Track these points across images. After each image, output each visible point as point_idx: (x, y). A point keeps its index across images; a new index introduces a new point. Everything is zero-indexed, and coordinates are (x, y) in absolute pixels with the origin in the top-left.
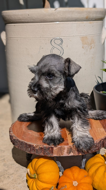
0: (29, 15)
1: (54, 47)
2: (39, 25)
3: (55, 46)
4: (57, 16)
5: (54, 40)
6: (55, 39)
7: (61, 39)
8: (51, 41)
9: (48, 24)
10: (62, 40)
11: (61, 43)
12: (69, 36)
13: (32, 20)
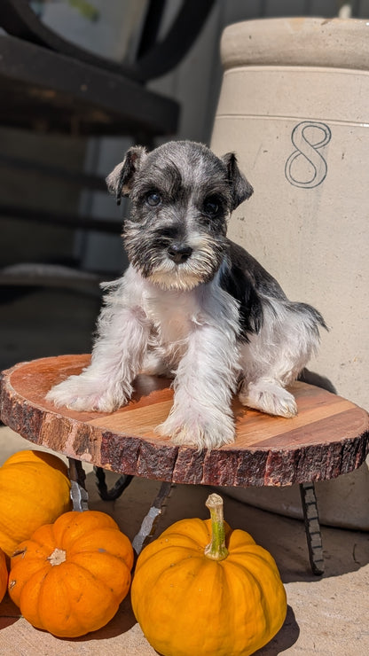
0: (250, 37)
1: (298, 152)
2: (272, 71)
3: (304, 148)
4: (327, 45)
5: (304, 125)
6: (309, 124)
7: (325, 128)
8: (294, 130)
9: (298, 72)
10: (328, 132)
11: (324, 144)
12: (359, 120)
13: (258, 56)
